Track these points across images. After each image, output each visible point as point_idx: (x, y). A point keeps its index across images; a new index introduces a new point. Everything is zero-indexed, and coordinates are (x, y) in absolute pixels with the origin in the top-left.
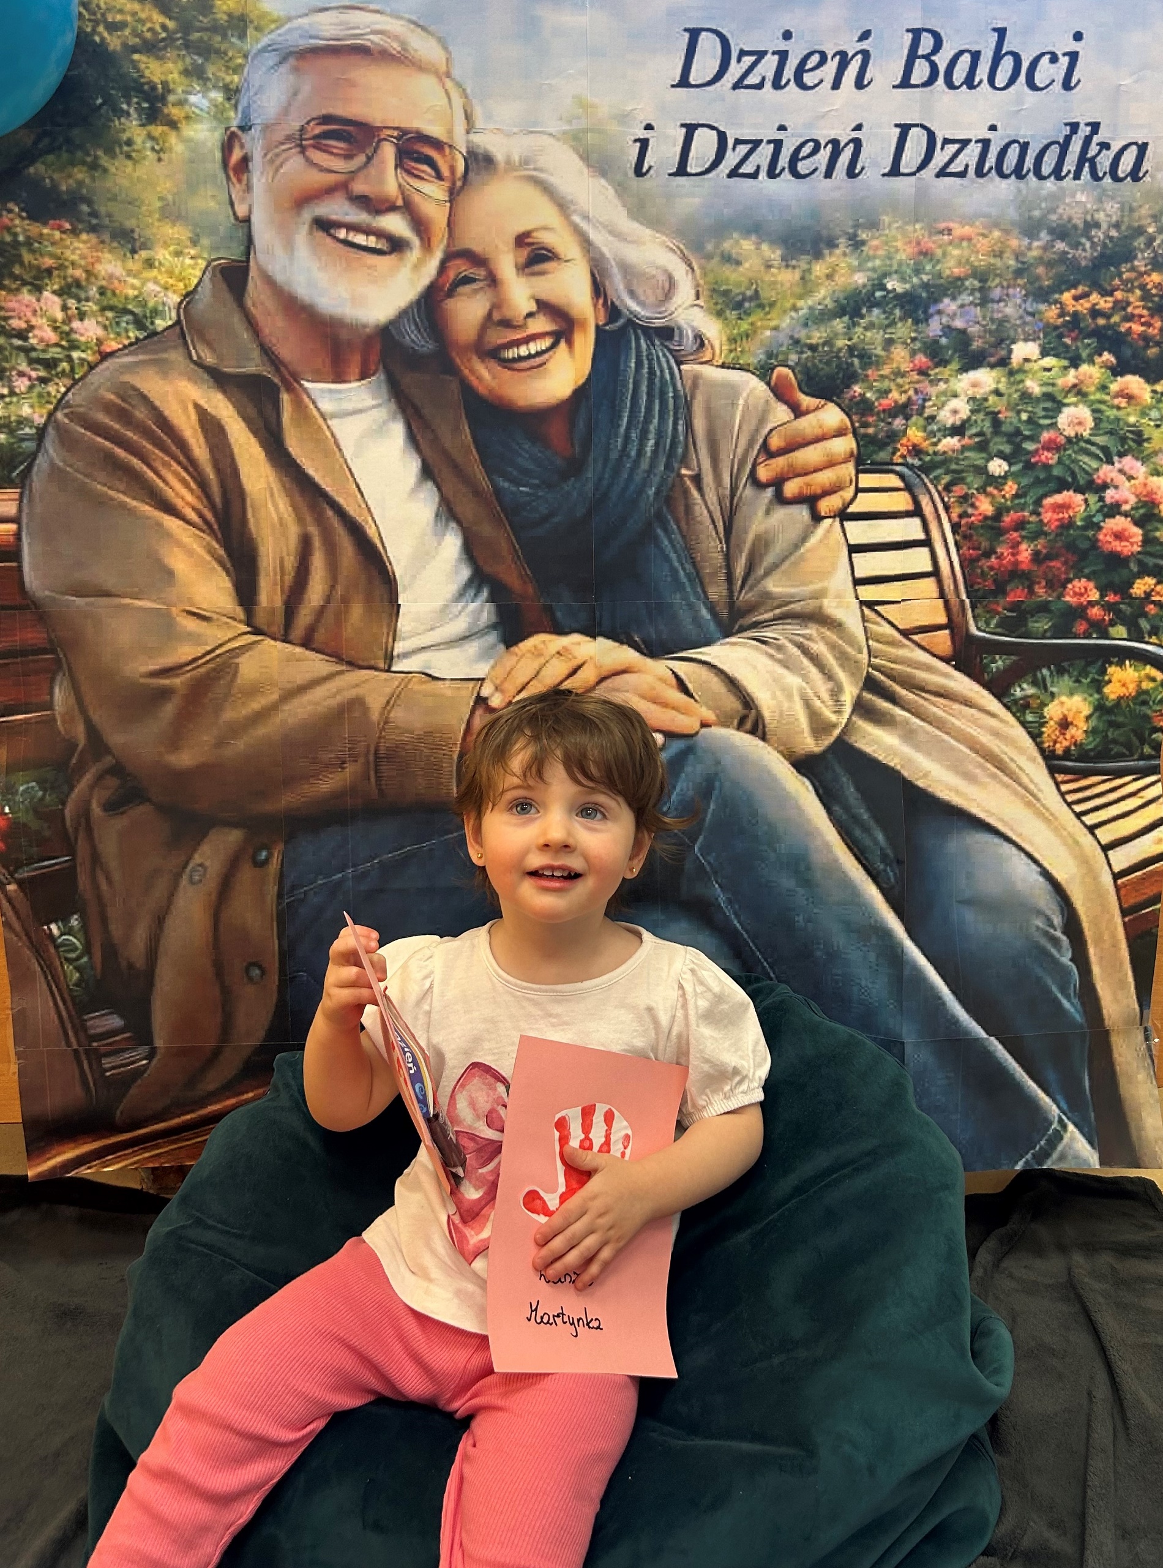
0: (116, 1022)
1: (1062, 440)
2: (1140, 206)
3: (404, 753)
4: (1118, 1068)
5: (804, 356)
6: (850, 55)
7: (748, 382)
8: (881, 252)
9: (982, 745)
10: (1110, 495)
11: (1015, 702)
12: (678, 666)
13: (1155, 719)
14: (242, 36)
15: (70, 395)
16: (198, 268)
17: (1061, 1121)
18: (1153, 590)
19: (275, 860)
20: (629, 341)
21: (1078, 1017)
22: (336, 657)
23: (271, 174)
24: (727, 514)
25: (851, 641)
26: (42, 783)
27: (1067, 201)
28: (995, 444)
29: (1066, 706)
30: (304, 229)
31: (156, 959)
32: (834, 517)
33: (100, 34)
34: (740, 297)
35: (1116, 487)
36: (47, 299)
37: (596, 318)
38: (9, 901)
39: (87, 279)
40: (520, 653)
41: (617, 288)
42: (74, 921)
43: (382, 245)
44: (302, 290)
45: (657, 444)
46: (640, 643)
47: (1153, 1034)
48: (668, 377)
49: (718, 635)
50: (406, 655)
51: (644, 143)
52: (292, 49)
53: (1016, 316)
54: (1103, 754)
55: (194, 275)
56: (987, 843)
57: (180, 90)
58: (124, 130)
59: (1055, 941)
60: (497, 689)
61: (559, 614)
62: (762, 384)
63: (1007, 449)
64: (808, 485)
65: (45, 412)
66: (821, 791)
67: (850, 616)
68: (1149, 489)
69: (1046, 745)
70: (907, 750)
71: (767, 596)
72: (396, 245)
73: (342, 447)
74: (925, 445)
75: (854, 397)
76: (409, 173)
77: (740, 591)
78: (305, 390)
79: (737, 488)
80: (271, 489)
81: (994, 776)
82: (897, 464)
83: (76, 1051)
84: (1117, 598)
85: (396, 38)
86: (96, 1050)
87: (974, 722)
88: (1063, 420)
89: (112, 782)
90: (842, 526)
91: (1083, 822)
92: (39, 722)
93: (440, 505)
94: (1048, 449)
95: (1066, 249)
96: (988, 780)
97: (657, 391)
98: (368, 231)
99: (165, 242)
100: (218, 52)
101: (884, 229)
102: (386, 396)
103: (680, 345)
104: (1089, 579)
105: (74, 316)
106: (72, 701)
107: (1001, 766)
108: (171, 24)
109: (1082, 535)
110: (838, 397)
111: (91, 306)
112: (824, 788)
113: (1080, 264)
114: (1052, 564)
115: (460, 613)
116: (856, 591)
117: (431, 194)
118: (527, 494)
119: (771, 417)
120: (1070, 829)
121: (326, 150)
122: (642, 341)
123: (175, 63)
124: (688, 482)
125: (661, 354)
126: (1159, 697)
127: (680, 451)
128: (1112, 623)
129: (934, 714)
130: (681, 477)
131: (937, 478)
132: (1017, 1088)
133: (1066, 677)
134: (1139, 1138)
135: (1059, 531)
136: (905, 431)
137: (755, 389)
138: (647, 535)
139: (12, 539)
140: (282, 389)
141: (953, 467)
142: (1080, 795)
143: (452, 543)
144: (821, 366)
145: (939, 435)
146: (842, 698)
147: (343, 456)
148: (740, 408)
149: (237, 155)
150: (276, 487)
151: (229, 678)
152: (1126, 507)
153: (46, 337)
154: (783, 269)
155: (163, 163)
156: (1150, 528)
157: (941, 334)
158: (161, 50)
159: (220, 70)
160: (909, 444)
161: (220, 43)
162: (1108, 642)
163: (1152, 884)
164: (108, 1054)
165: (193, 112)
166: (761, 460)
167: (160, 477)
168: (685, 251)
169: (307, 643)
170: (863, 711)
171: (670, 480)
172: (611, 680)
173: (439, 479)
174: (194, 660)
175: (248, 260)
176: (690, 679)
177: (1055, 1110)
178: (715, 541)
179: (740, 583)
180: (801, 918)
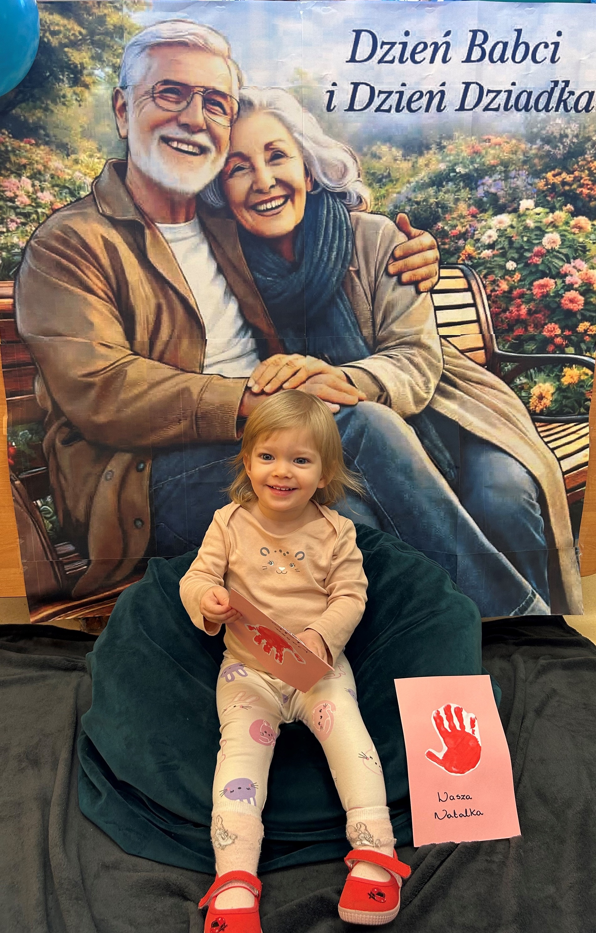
0: (71, 548)
1: (544, 251)
2: (589, 126)
3: (210, 416)
4: (562, 567)
5: (413, 207)
6: (439, 45)
7: (384, 221)
8: (454, 152)
9: (500, 409)
10: (568, 280)
11: (517, 386)
12: (347, 370)
13: (587, 395)
14: (121, 37)
15: (37, 231)
17: (533, 593)
18: (588, 329)
19: (147, 469)
20: (324, 200)
21: (543, 543)
22: (175, 367)
23: (137, 114)
24: (373, 291)
25: (435, 356)
26: (31, 431)
27: (551, 123)
28: (510, 253)
29: (542, 389)
30: (156, 142)
31: (90, 517)
32: (427, 292)
33: (47, 37)
34: (381, 176)
35: (572, 275)
36: (24, 181)
37: (307, 188)
38: (17, 489)
39: (44, 170)
40: (267, 364)
41: (317, 171)
42: (49, 499)
43: (196, 150)
44: (155, 175)
45: (337, 254)
46: (328, 358)
48: (343, 219)
49: (368, 354)
50: (210, 366)
51: (332, 93)
52: (147, 44)
53: (523, 186)
54: (560, 412)
55: (99, 167)
56: (500, 457)
58: (61, 90)
59: (533, 506)
60: (256, 383)
61: (287, 344)
62: (392, 222)
63: (516, 256)
64: (414, 275)
66: (418, 433)
67: (434, 343)
68: (588, 276)
69: (531, 408)
70: (462, 411)
71: (392, 333)
72: (203, 150)
73: (177, 258)
74: (474, 254)
75: (439, 229)
76: (209, 111)
77: (379, 331)
78: (157, 228)
79: (378, 277)
80: (141, 280)
81: (505, 424)
82: (460, 264)
83: (51, 562)
84: (570, 333)
85: (202, 37)
86: (61, 562)
87: (496, 397)
88: (545, 240)
89: (66, 430)
90: (431, 296)
92: (28, 400)
93: (226, 287)
94: (537, 256)
95: (550, 149)
96: (502, 426)
97: (338, 226)
98: (188, 143)
99: (84, 150)
100: (109, 46)
101: (455, 140)
102: (198, 231)
103: (350, 202)
104: (556, 323)
105: (38, 190)
106: (44, 389)
107: (508, 419)
108: (84, 32)
109: (554, 301)
110: (430, 229)
111: (47, 185)
112: (420, 431)
113: (556, 156)
114: (537, 316)
115: (237, 343)
116: (438, 330)
117: (221, 123)
118: (271, 281)
119: (396, 240)
120: (542, 450)
121: (165, 99)
122: (330, 200)
123: (86, 52)
124: (353, 274)
125: (340, 207)
126: (590, 383)
127: (349, 257)
128: (567, 346)
129: (476, 393)
130: (349, 271)
131: (480, 271)
132: (512, 577)
133: (542, 374)
134: (571, 601)
135: (541, 299)
136: (464, 247)
137: (388, 225)
138: (332, 302)
139: (11, 307)
140: (146, 228)
141: (488, 265)
142: (547, 433)
143: (233, 307)
144: (422, 212)
145: (481, 249)
146: (430, 386)
147: (177, 262)
148: (380, 235)
149: (120, 102)
150: (144, 279)
151: (122, 377)
152: (576, 286)
153: (24, 202)
154: (403, 161)
155: (82, 107)
156: (588, 296)
157: (483, 195)
158: (79, 45)
159: (110, 56)
160: (466, 253)
161: (110, 41)
162: (564, 355)
163: (582, 477)
164: (66, 564)
165: (97, 80)
166: (390, 262)
167: (85, 274)
168: (353, 152)
169: (161, 359)
170: (440, 392)
171: (344, 273)
172: (312, 378)
173: (226, 274)
174: (105, 368)
175: (127, 159)
176: (353, 376)
177: (530, 588)
178: (366, 305)
179: (379, 326)
180: (407, 496)
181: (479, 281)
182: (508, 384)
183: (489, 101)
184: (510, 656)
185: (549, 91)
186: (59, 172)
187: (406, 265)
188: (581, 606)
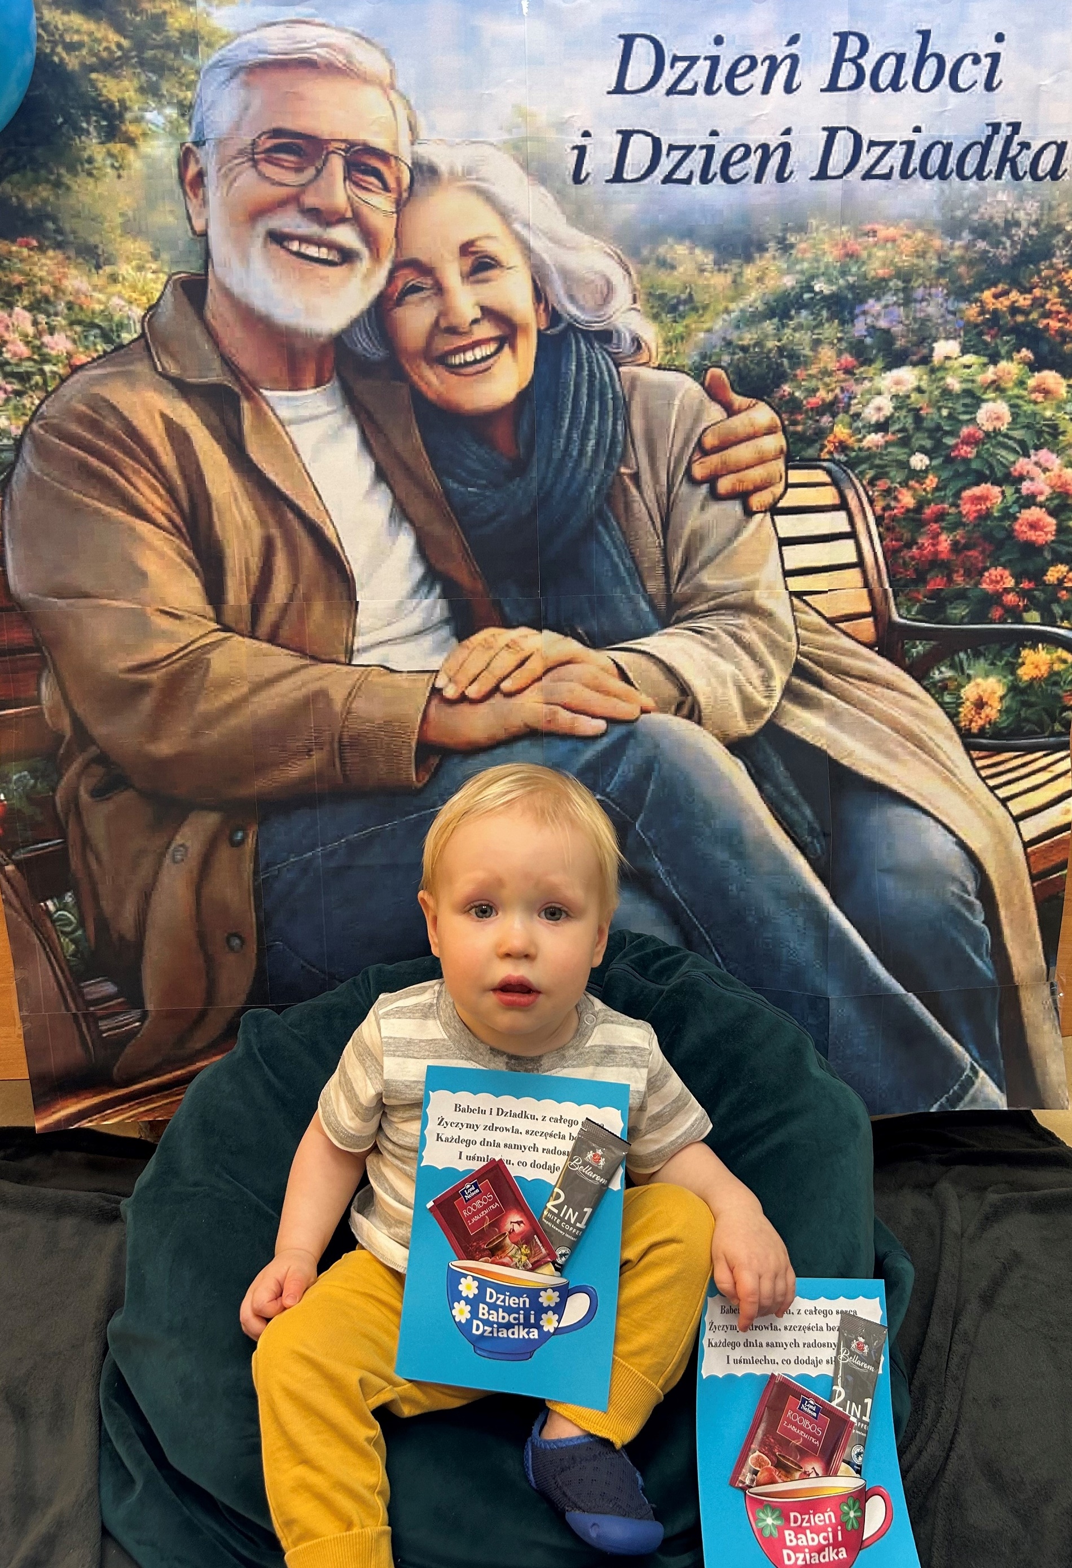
0: (110, 988)
1: (981, 435)
2: (1059, 205)
3: (365, 741)
4: (1026, 1020)
5: (736, 357)
6: (779, 60)
7: (683, 383)
8: (809, 255)
9: (904, 726)
10: (1026, 487)
11: (934, 684)
12: (618, 656)
13: (1066, 699)
14: (194, 53)
15: (44, 406)
16: (160, 282)
17: (973, 1068)
18: (1065, 577)
19: (250, 840)
20: (570, 345)
21: (990, 974)
22: (300, 652)
23: (224, 191)
24: (664, 511)
25: (781, 630)
26: (33, 772)
27: (988, 200)
28: (917, 439)
29: (981, 688)
30: (259, 242)
31: (145, 931)
32: (765, 512)
33: (58, 54)
34: (675, 301)
35: (1032, 479)
36: (18, 314)
37: (538, 323)
38: (8, 880)
39: (55, 295)
40: (471, 646)
41: (558, 293)
43: (333, 256)
44: (259, 302)
45: (597, 444)
46: (583, 635)
47: (1058, 988)
48: (607, 379)
49: (656, 627)
50: (365, 649)
51: (582, 150)
52: (243, 64)
53: (938, 315)
54: (1015, 732)
55: (156, 289)
56: (906, 816)
58: (85, 149)
59: (969, 905)
60: (450, 680)
61: (507, 609)
62: (697, 384)
63: (928, 444)
64: (741, 481)
65: (21, 423)
66: (753, 771)
67: (780, 607)
68: (1063, 480)
69: (963, 724)
70: (833, 731)
71: (702, 588)
72: (347, 256)
73: (301, 452)
74: (851, 441)
75: (784, 396)
76: (357, 185)
77: (677, 584)
78: (264, 398)
79: (673, 485)
80: (235, 494)
81: (913, 754)
82: (824, 460)
83: (74, 1014)
84: (1032, 585)
85: (342, 51)
86: (92, 1014)
87: (896, 704)
88: (982, 415)
89: (98, 770)
90: (773, 520)
92: (28, 716)
93: (393, 506)
94: (968, 444)
95: (987, 248)
96: (908, 758)
97: (597, 394)
98: (319, 243)
99: (128, 258)
100: (171, 69)
101: (811, 232)
102: (340, 402)
103: (618, 348)
104: (1005, 567)
105: (44, 331)
106: (58, 696)
107: (920, 745)
108: (126, 43)
109: (1000, 526)
110: (768, 397)
111: (60, 321)
112: (755, 767)
113: (1000, 262)
114: (970, 553)
115: (414, 609)
116: (786, 582)
117: (379, 206)
118: (475, 494)
119: (705, 417)
120: (984, 802)
121: (276, 163)
122: (582, 345)
123: (131, 81)
124: (627, 480)
125: (600, 357)
126: (1069, 678)
127: (619, 450)
128: (1027, 609)
129: (859, 697)
130: (620, 475)
131: (862, 473)
132: (932, 1038)
134: (1044, 1082)
135: (976, 522)
136: (832, 428)
137: (689, 389)
138: (588, 532)
140: (242, 398)
141: (877, 462)
142: (993, 770)
143: (406, 542)
144: (752, 366)
145: (863, 431)
146: (773, 684)
147: (301, 461)
148: (676, 408)
149: (192, 170)
150: (239, 491)
151: (201, 672)
152: (1041, 498)
153: (19, 352)
154: (715, 273)
155: (122, 180)
156: (1063, 517)
157: (865, 333)
158: (117, 68)
159: (174, 86)
160: (836, 440)
161: (174, 60)
162: (1021, 627)
163: (1060, 852)
164: (103, 1018)
165: (150, 129)
166: (696, 457)
167: (132, 484)
168: (622, 256)
169: (273, 639)
170: (792, 695)
171: (610, 478)
172: (555, 671)
173: (392, 482)
174: (169, 656)
175: (206, 274)
176: (630, 668)
177: (967, 1058)
178: (652, 536)
179: (676, 576)
180: (734, 888)
181: (861, 490)
182: (919, 680)
184: (932, 1185)
185: (983, 141)
186: (83, 297)
187: (724, 463)
188: (1064, 1093)
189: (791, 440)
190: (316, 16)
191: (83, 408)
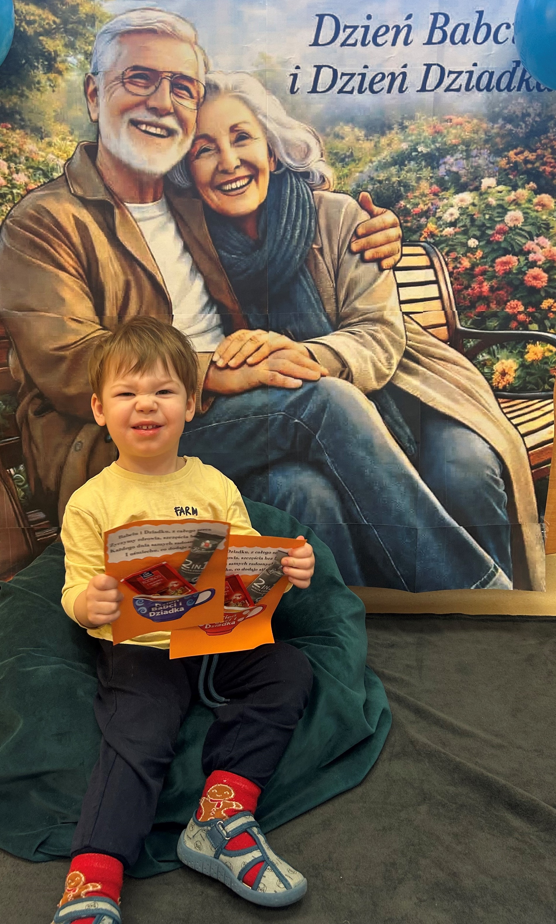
0: (41, 515)
1: (507, 228)
2: (552, 104)
4: (526, 543)
5: (376, 186)
6: (401, 27)
7: (347, 200)
8: (415, 132)
9: (462, 385)
10: (531, 257)
11: (479, 363)
12: (309, 346)
13: (551, 372)
14: (93, 26)
15: (13, 211)
16: (73, 146)
17: (495, 567)
18: (552, 305)
20: (287, 179)
21: (505, 518)
23: (108, 99)
24: (336, 269)
25: (397, 332)
26: (4, 402)
27: (513, 102)
28: (472, 231)
29: (505, 365)
30: (125, 125)
31: (60, 486)
32: (390, 269)
33: (23, 27)
34: (344, 156)
35: (535, 253)
37: (270, 168)
39: (20, 153)
40: (232, 339)
41: (281, 152)
43: (164, 133)
44: (125, 157)
45: (301, 232)
46: (291, 334)
48: (306, 197)
49: (330, 330)
51: (295, 76)
53: (484, 164)
54: (523, 388)
56: (463, 433)
57: (63, 55)
58: (36, 76)
59: (497, 482)
60: (221, 357)
61: (251, 320)
62: (354, 201)
63: (478, 233)
64: (377, 253)
66: (379, 408)
67: (397, 320)
68: (552, 253)
69: (494, 384)
70: (424, 387)
71: (356, 310)
72: (171, 133)
73: (145, 236)
74: (436, 232)
75: (401, 207)
76: (177, 95)
77: (342, 308)
78: (126, 207)
79: (341, 254)
80: (111, 258)
81: (467, 400)
82: (422, 242)
83: (23, 529)
84: (534, 310)
85: (170, 24)
86: (32, 529)
87: (459, 373)
88: (507, 218)
89: (38, 401)
90: (394, 274)
91: (511, 423)
92: (3, 372)
93: (192, 265)
94: (499, 234)
95: (512, 128)
96: (465, 402)
97: (301, 205)
98: (156, 126)
99: (57, 134)
100: (81, 34)
101: (417, 120)
102: (166, 210)
103: (313, 181)
104: (519, 300)
105: (13, 172)
106: (18, 362)
107: (471, 395)
108: (58, 21)
109: (516, 278)
110: (393, 207)
111: (22, 167)
112: (381, 406)
113: (519, 135)
114: (500, 292)
115: (203, 319)
116: (400, 307)
117: (188, 106)
118: (235, 258)
119: (359, 218)
120: (505, 426)
121: (135, 84)
122: (294, 179)
123: (60, 41)
124: (316, 252)
125: (303, 186)
126: (554, 360)
127: (312, 235)
128: (531, 323)
129: (438, 369)
130: (312, 249)
131: (442, 249)
132: (473, 551)
134: (534, 577)
135: (504, 275)
136: (426, 225)
137: (350, 203)
138: (295, 279)
140: (115, 207)
141: (450, 243)
142: (511, 409)
143: (199, 284)
144: (384, 191)
145: (443, 226)
146: (392, 362)
147: (145, 240)
149: (91, 87)
150: (113, 257)
152: (539, 263)
154: (365, 141)
155: (55, 93)
156: (551, 273)
157: (445, 174)
158: (53, 34)
159: (82, 44)
160: (428, 231)
161: (82, 30)
162: (528, 332)
163: (546, 454)
164: (38, 531)
165: (70, 66)
166: (353, 240)
167: (57, 252)
168: (316, 132)
170: (402, 368)
171: (307, 250)
172: (275, 353)
173: (192, 252)
174: (75, 343)
175: (98, 141)
176: (316, 353)
177: (492, 562)
178: (329, 282)
179: (342, 303)
180: (368, 471)
181: (441, 258)
182: (471, 360)
183: (450, 82)
185: (511, 70)
186: (34, 154)
188: (543, 583)
189: (404, 231)
190: (156, 6)
191: (33, 212)
